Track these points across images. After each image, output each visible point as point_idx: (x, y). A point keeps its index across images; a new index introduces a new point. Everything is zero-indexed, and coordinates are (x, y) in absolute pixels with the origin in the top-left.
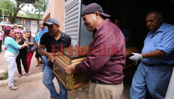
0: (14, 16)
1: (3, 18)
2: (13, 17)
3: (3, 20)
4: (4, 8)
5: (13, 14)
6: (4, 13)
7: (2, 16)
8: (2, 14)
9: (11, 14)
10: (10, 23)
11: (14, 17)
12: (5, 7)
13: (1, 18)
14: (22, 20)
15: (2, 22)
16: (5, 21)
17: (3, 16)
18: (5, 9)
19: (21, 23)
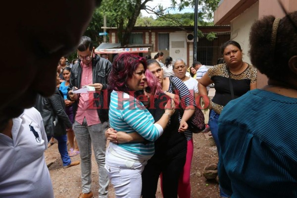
0: (129, 25)
1: (105, 33)
2: (126, 31)
3: (105, 39)
4: (106, 11)
5: (127, 22)
6: (108, 22)
7: (102, 31)
8: (103, 26)
9: (122, 23)
10: (119, 45)
11: (128, 29)
12: (109, 7)
13: (100, 34)
14: (147, 34)
15: (102, 43)
16: (108, 41)
17: (105, 31)
18: (111, 11)
19: (144, 43)
